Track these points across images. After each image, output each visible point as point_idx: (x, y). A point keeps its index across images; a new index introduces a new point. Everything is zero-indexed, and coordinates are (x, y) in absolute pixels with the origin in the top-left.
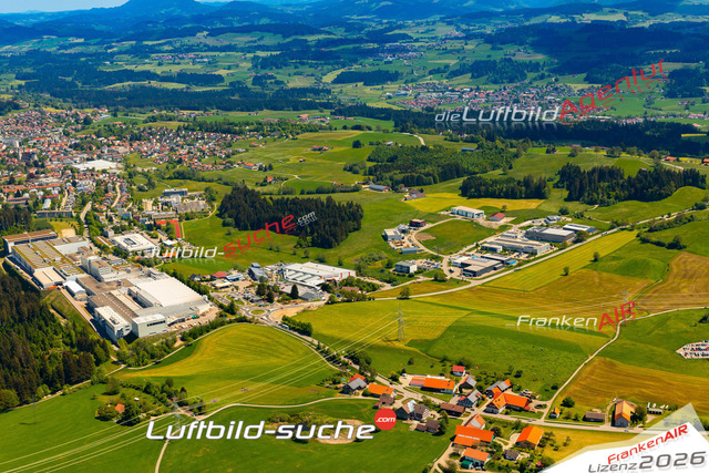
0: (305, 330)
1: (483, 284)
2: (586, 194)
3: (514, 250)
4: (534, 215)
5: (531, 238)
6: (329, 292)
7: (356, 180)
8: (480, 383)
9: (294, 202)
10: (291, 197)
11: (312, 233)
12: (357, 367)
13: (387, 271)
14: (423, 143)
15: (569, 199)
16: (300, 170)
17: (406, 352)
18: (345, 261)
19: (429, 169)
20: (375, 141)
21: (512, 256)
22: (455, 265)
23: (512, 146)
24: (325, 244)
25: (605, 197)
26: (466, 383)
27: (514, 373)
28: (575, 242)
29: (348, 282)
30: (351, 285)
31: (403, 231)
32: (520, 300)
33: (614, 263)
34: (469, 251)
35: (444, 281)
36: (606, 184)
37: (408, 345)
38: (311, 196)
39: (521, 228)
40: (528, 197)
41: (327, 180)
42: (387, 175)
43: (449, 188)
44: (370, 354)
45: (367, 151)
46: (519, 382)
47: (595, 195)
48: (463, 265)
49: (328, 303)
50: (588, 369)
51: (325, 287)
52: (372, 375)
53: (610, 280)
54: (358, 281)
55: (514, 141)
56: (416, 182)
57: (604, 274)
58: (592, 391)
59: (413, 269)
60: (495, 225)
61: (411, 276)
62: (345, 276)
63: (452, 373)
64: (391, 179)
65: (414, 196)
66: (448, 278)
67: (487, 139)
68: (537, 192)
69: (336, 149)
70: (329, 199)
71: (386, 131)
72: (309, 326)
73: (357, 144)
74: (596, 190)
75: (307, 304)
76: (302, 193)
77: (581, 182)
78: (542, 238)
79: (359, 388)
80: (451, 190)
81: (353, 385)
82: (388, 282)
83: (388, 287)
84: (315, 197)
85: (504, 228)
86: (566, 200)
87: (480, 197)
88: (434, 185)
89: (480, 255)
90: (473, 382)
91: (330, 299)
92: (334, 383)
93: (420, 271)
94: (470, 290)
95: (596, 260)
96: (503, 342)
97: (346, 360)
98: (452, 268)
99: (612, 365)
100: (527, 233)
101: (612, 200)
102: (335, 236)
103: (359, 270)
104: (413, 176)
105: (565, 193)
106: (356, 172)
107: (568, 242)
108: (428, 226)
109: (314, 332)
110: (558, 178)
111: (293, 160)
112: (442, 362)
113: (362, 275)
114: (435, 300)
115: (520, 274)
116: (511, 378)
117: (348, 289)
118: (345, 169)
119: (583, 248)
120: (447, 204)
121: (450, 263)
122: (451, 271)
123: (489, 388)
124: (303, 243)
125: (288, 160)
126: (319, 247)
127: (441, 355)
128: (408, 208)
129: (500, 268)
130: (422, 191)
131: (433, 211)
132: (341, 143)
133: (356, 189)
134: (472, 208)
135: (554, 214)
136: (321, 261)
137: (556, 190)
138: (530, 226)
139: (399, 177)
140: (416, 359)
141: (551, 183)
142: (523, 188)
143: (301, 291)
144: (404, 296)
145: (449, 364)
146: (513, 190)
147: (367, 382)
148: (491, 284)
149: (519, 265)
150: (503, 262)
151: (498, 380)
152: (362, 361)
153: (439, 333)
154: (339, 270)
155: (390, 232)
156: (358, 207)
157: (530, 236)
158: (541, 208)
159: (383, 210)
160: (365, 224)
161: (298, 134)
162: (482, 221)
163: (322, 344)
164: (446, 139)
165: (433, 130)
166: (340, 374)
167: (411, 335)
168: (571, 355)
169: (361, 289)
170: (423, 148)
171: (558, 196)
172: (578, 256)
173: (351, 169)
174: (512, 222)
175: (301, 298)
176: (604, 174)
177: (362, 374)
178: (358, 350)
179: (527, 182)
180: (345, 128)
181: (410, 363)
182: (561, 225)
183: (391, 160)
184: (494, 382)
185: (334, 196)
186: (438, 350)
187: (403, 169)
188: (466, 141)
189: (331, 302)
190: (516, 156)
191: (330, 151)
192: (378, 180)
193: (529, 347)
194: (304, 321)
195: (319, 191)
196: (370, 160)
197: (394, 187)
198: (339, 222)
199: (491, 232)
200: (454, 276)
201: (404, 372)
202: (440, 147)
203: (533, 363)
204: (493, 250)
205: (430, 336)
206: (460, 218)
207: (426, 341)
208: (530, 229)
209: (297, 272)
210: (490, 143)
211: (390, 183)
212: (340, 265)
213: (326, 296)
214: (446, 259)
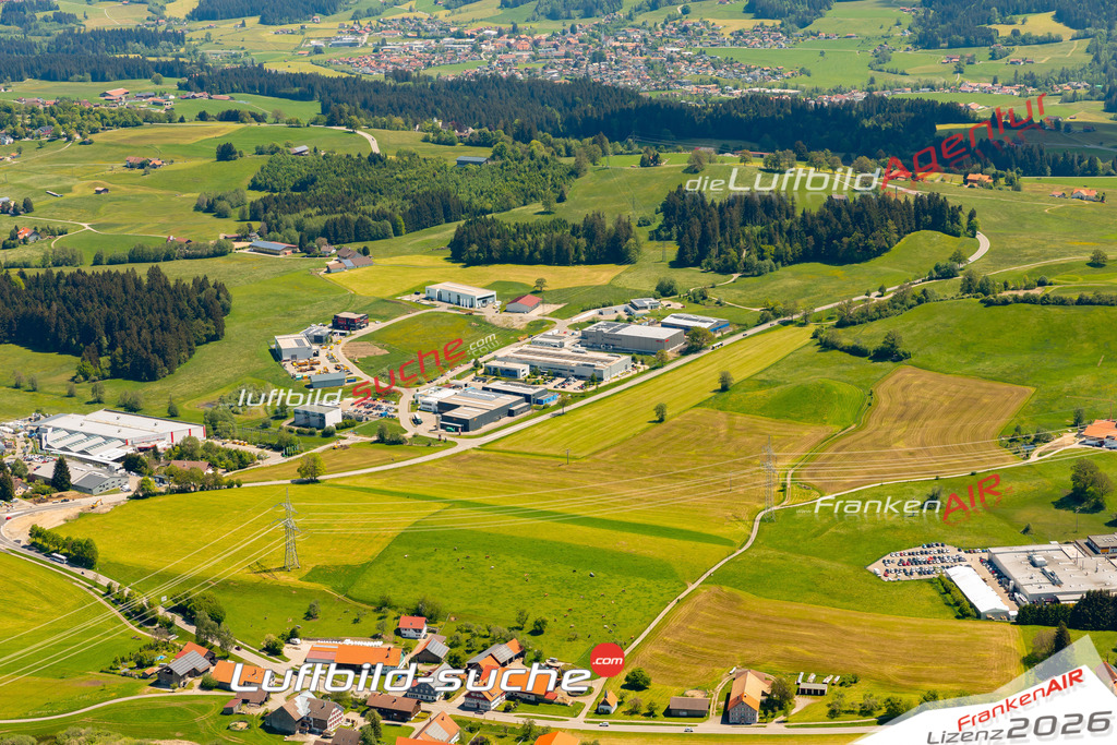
0: (81, 557)
1: (482, 447)
2: (714, 252)
3: (556, 372)
4: (602, 298)
5: (592, 347)
6: (140, 473)
7: (219, 231)
8: (455, 651)
9: (73, 281)
10: (68, 270)
11: (112, 347)
12: (192, 629)
13: (275, 426)
14: (376, 149)
15: (680, 263)
16: (95, 211)
17: (302, 593)
18: (184, 407)
19: (384, 204)
20: (266, 145)
21: (550, 386)
22: (426, 408)
23: (569, 154)
24: (142, 371)
25: (754, 257)
26: (425, 650)
27: (529, 626)
28: (684, 353)
29: (185, 452)
30: (192, 457)
31: (318, 340)
32: (559, 477)
33: (761, 393)
34: (459, 377)
35: (398, 442)
36: (758, 229)
37: (310, 577)
38: (114, 268)
39: (575, 326)
40: (592, 260)
41: (153, 232)
42: (291, 219)
43: (427, 244)
44: (224, 601)
45: (248, 167)
46: (536, 644)
47: (733, 253)
48: (444, 407)
49: (136, 497)
50: (685, 610)
51: (131, 463)
52: (224, 645)
53: (750, 430)
54: (208, 448)
55: (573, 142)
56: (352, 233)
57: (740, 418)
58: (688, 653)
59: (333, 419)
60: (518, 321)
61: (328, 434)
62: (178, 440)
63: (398, 632)
64: (299, 228)
65: (348, 262)
66: (408, 435)
67: (517, 137)
68: (611, 249)
69: (180, 165)
70: (155, 275)
71: (294, 124)
72: (88, 545)
73: (226, 153)
74: (733, 243)
75: (87, 501)
76: (97, 262)
77: (704, 225)
78: (613, 345)
79: (194, 673)
80: (431, 249)
81: (180, 667)
82: (277, 448)
83: (275, 458)
84: (122, 269)
85: (538, 326)
86: (673, 265)
87: (490, 261)
88: (395, 240)
89: (481, 384)
90: (440, 649)
91: (141, 487)
92: (140, 665)
93: (348, 423)
94: (455, 459)
95: (724, 389)
96: (512, 563)
97: (169, 615)
98: (418, 415)
99: (734, 601)
100: (584, 336)
101: (768, 262)
102: (161, 352)
103: (213, 425)
104: (346, 221)
105: (672, 250)
106: (222, 215)
107: (670, 352)
108: (373, 326)
109: (100, 560)
110: (659, 220)
111: (81, 189)
112: (379, 610)
113: (218, 436)
114: (375, 484)
115: (564, 423)
116: (524, 636)
117: (184, 465)
118: (198, 208)
119: (700, 364)
120: (416, 280)
121: (415, 405)
122: (416, 422)
123: (474, 659)
124: (91, 369)
125: (69, 190)
126: (127, 378)
127: (375, 596)
128: (333, 288)
129: (521, 410)
130: (365, 252)
131: (387, 294)
132: (191, 151)
133: (220, 252)
134: (471, 286)
135: (646, 296)
136: (131, 408)
137: (655, 243)
138: (592, 322)
139: (316, 222)
140: (322, 608)
141: (646, 230)
142: (583, 242)
143: (77, 473)
144: (309, 477)
145: (392, 614)
146: (559, 248)
147: (213, 660)
148: (500, 446)
149: (563, 404)
150: (528, 398)
151: (495, 641)
152: (202, 614)
153: (375, 550)
154: (167, 426)
155: (286, 342)
156: (219, 287)
157: (591, 341)
158: (619, 283)
159: (277, 295)
160: (232, 325)
161: (94, 131)
162: (491, 313)
163: (116, 584)
164: (426, 140)
165: (399, 120)
166: (154, 647)
167: (316, 555)
168: (650, 585)
169: (212, 465)
170: (374, 159)
171: (655, 259)
172: (689, 380)
173: (211, 208)
174: (559, 314)
175: (76, 488)
176: (752, 208)
177: (203, 644)
178: (195, 593)
179: (590, 229)
180: (203, 117)
181: (309, 616)
182: (657, 319)
183: (302, 186)
184: (485, 647)
185: (165, 267)
186: (370, 587)
187: (326, 204)
188: (470, 143)
189: (143, 494)
190: (574, 173)
191: (166, 167)
192: (271, 230)
193: (564, 571)
194: (79, 535)
195: (135, 257)
196: (254, 186)
197: (305, 246)
198: (174, 321)
199: (508, 335)
200: (422, 430)
201: (294, 634)
202: (412, 155)
203: (571, 603)
204: (511, 374)
205: (354, 559)
206: (443, 307)
207: (347, 567)
208: (591, 328)
209: (71, 433)
210: (520, 147)
211: (296, 235)
212: (173, 415)
213: (133, 481)
214: (407, 396)
